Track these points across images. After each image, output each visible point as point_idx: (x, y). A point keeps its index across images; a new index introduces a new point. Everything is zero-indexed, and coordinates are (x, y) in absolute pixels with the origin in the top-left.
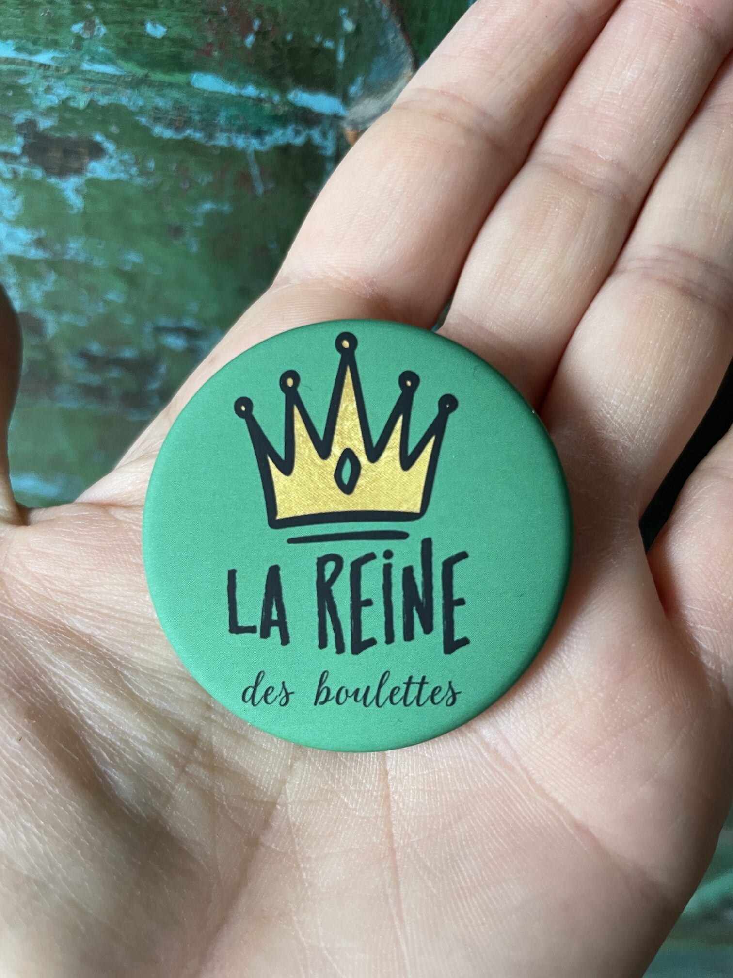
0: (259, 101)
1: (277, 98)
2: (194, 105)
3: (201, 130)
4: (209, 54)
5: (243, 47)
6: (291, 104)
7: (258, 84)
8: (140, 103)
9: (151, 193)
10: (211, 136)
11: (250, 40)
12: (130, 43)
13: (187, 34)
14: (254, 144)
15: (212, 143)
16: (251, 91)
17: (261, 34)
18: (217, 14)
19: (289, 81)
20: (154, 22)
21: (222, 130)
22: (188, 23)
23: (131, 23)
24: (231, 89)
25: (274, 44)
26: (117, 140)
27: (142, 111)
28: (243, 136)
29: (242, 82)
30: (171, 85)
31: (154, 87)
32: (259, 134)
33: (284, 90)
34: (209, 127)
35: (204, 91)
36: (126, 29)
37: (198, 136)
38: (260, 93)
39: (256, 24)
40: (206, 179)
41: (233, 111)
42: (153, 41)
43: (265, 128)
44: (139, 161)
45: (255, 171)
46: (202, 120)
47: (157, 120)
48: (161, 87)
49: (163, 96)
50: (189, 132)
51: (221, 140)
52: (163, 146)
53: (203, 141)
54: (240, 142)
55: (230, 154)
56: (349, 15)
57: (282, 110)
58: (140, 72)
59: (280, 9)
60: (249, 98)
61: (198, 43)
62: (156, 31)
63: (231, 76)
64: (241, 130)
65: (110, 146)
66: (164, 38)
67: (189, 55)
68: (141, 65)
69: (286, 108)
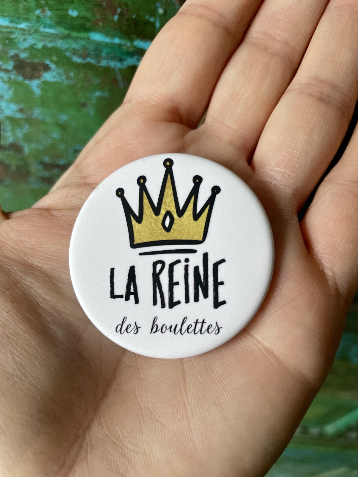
0: (120, 45)
1: (129, 44)
2: (91, 47)
3: (94, 59)
4: (97, 24)
5: (113, 21)
6: (135, 47)
7: (120, 38)
8: (67, 46)
9: (72, 87)
10: (99, 62)
11: (116, 18)
12: (61, 19)
13: (88, 15)
14: (118, 65)
15: (100, 65)
16: (117, 41)
17: (121, 15)
18: (101, 5)
19: (134, 36)
20: (73, 9)
21: (104, 59)
22: (88, 10)
23: (62, 10)
24: (108, 40)
25: (127, 20)
26: (56, 63)
27: (67, 50)
28: (114, 61)
29: (113, 37)
30: (80, 38)
31: (73, 39)
32: (121, 60)
33: (132, 40)
34: (98, 57)
35: (95, 41)
36: (60, 13)
37: (93, 61)
38: (121, 42)
39: (119, 10)
40: (97, 81)
41: (109, 50)
42: (72, 18)
43: (124, 58)
44: (66, 73)
45: (119, 78)
46: (95, 54)
47: (74, 54)
48: (76, 39)
49: (76, 43)
50: (89, 60)
51: (104, 63)
52: (77, 66)
53: (95, 64)
54: (113, 64)
55: (108, 70)
56: (161, 6)
57: (131, 50)
58: (66, 32)
59: (130, 3)
60: (116, 44)
61: (93, 19)
62: (74, 13)
63: (107, 34)
64: (113, 59)
65: (53, 66)
66: (77, 17)
67: (88, 25)
68: (67, 29)
69: (133, 49)
